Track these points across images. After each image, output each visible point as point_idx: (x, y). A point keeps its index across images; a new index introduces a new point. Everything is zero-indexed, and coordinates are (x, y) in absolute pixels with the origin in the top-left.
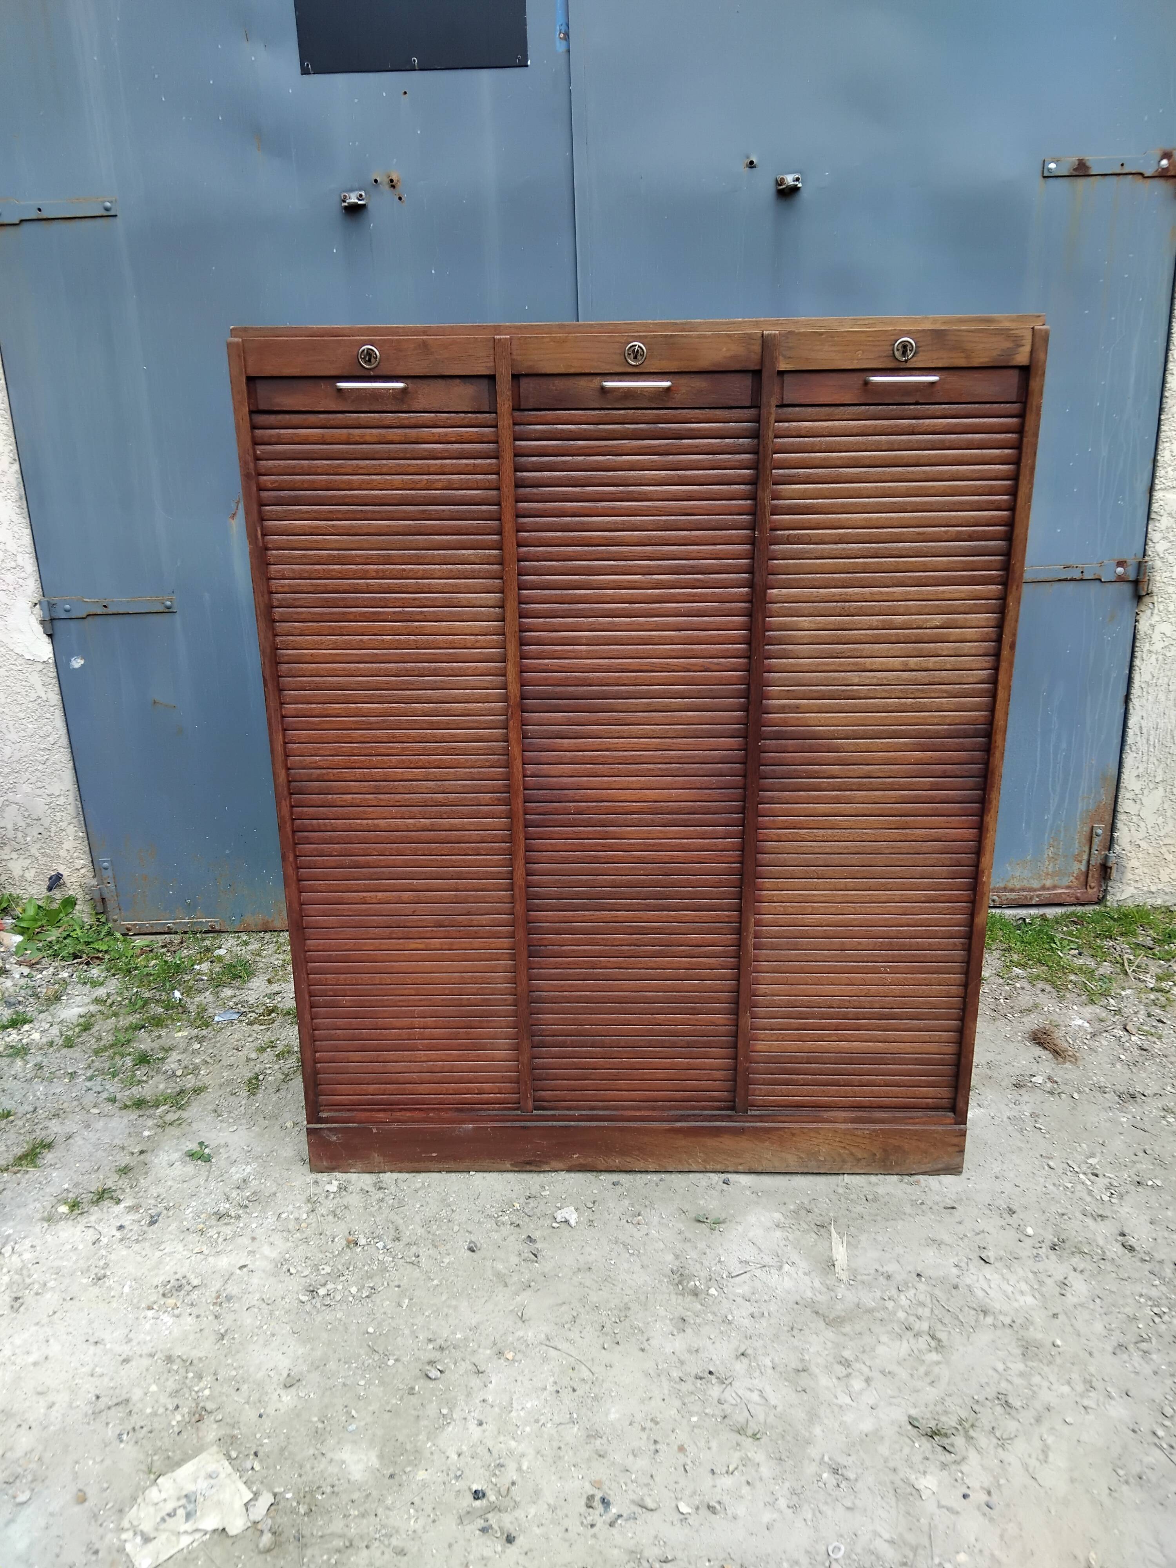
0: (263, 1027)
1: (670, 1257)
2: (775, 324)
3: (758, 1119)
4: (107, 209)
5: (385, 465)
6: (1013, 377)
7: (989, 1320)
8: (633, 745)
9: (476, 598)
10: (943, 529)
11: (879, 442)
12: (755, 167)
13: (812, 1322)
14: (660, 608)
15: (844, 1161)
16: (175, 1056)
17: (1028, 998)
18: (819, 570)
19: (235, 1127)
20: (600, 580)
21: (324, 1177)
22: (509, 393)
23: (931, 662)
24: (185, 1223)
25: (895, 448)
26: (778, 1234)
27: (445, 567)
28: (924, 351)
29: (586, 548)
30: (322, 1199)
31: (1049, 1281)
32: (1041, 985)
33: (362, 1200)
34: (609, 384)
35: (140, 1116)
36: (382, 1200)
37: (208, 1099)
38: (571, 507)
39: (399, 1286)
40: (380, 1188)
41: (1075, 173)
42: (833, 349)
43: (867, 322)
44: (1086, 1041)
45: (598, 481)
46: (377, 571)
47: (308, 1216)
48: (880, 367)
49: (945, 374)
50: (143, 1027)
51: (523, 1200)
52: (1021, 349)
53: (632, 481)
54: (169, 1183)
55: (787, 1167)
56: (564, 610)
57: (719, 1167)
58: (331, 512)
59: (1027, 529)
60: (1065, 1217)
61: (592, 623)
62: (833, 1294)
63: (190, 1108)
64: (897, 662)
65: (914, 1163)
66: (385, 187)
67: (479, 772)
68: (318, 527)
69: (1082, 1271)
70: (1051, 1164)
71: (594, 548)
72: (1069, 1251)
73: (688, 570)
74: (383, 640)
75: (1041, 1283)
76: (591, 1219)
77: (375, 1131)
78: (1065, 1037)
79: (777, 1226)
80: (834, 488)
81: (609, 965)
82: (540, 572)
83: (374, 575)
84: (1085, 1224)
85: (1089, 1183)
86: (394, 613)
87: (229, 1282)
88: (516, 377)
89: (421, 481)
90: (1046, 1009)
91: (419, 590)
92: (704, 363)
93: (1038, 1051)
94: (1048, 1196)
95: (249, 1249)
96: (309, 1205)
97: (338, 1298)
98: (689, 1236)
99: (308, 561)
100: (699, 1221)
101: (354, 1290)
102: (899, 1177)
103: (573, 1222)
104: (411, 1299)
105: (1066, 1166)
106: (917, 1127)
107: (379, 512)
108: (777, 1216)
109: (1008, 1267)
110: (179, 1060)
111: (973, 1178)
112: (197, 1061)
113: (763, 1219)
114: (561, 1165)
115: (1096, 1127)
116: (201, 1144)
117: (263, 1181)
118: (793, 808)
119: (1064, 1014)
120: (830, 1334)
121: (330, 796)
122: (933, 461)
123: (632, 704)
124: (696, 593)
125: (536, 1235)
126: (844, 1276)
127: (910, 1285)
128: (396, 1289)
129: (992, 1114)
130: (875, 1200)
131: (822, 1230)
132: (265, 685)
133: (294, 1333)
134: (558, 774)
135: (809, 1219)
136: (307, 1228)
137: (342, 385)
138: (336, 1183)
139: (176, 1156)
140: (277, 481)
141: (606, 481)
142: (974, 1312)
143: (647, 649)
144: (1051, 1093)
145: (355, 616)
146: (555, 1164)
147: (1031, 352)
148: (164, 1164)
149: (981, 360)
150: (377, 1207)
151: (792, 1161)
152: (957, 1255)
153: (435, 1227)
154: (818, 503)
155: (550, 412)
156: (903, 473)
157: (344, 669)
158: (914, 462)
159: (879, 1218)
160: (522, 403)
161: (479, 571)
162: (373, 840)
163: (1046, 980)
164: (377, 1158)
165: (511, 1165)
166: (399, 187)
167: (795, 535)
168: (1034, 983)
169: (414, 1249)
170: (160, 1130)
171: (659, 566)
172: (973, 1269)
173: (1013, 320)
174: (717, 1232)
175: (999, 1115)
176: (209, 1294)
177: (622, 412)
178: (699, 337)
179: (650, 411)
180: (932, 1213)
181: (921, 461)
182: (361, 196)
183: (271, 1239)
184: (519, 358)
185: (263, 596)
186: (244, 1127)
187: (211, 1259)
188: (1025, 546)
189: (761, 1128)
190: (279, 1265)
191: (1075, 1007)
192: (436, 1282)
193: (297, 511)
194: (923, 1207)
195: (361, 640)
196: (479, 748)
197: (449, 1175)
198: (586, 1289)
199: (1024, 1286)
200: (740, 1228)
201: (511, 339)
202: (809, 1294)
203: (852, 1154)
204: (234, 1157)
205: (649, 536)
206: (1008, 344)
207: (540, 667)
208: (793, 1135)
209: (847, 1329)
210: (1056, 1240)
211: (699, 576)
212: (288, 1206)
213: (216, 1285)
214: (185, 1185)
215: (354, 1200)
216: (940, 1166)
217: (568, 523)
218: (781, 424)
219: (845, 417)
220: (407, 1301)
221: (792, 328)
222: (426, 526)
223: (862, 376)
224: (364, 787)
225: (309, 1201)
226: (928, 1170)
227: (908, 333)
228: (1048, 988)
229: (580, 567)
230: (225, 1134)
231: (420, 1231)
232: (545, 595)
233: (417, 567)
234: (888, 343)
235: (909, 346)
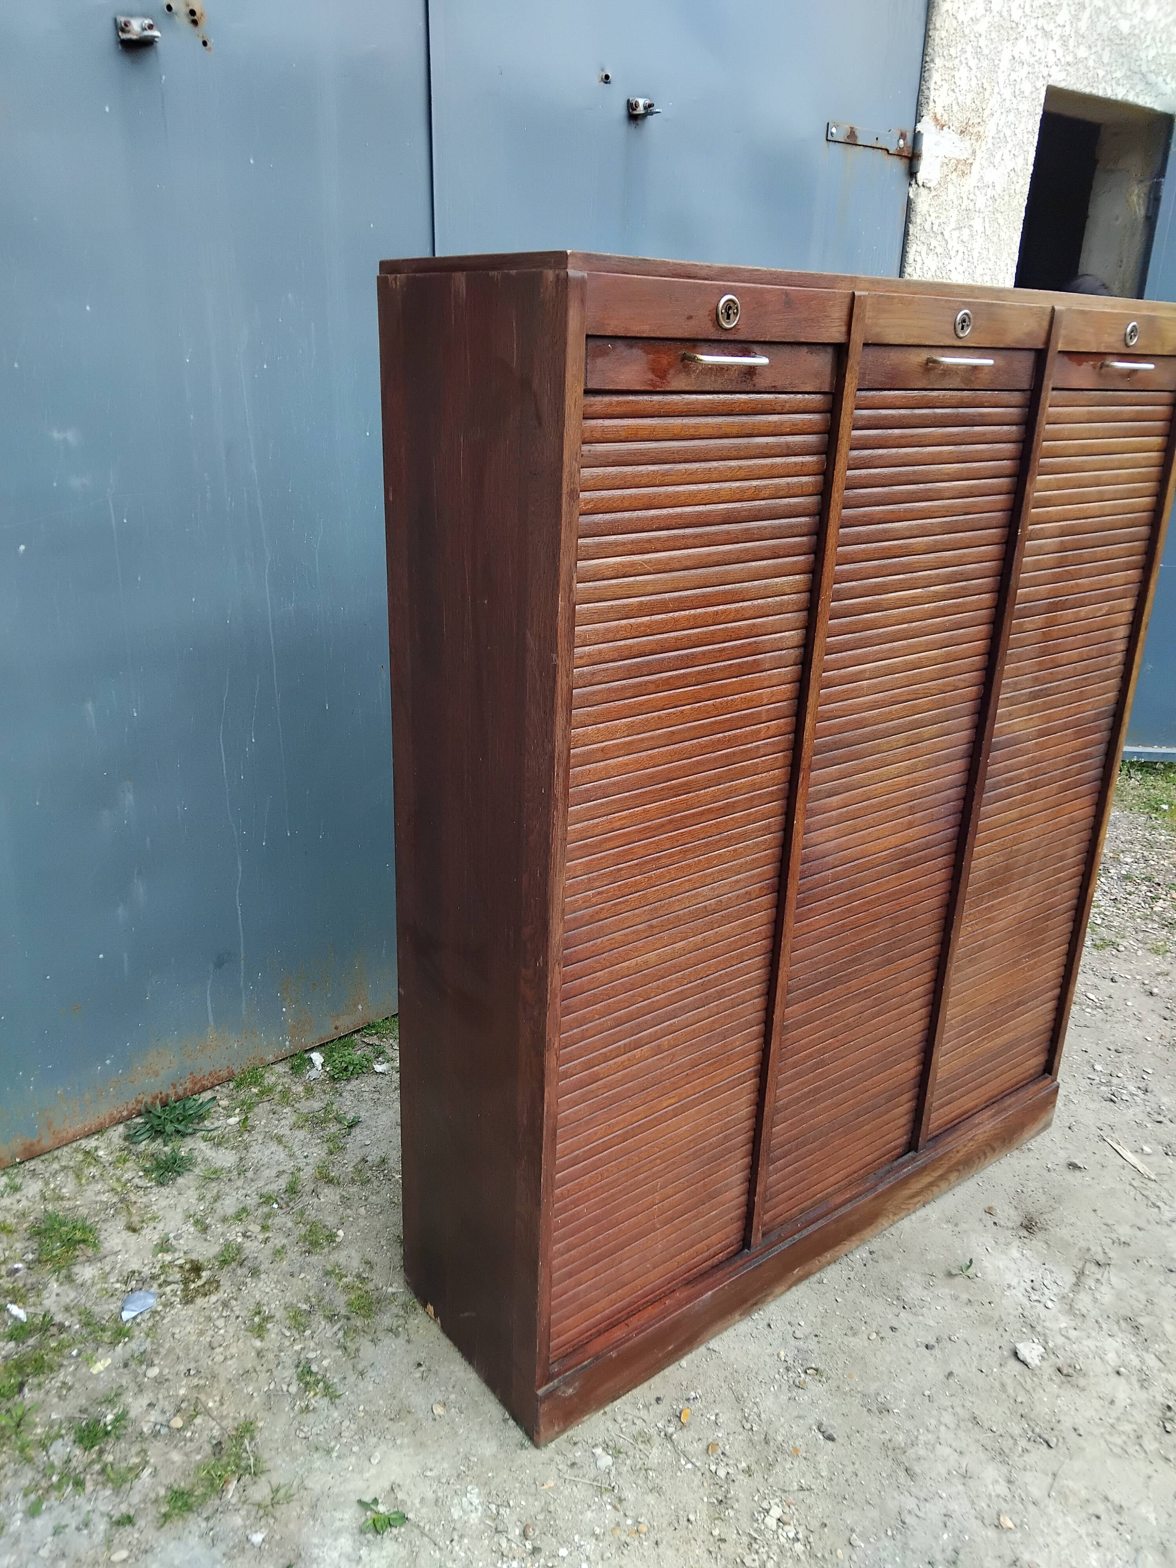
0: (213, 1299)
3: (933, 1150)
5: (715, 468)
9: (782, 638)
12: (609, 83)
14: (932, 625)
16: (135, 1402)
19: (374, 1454)
22: (858, 368)
34: (949, 360)
35: (209, 1519)
37: (278, 1436)
38: (878, 512)
45: (904, 478)
46: (690, 619)
53: (930, 477)
56: (856, 642)
58: (649, 541)
61: (877, 652)
63: (269, 1465)
65: (1027, 1133)
66: (183, 20)
67: (754, 859)
68: (632, 564)
71: (890, 561)
74: (683, 711)
77: (614, 1356)
81: (837, 1045)
83: (685, 624)
86: (699, 673)
89: (750, 488)
92: (1008, 339)
99: (615, 615)
100: (952, 1276)
102: (1017, 1151)
106: (1033, 1099)
110: (152, 1405)
112: (181, 1392)
114: (783, 1288)
116: (362, 1505)
117: (511, 1502)
124: (960, 603)
134: (824, 840)
140: (592, 499)
141: (911, 478)
143: (915, 675)
145: (658, 685)
146: (777, 1290)
155: (878, 393)
156: (1107, 462)
162: (640, 983)
165: (741, 1314)
166: (204, 25)
167: (1036, 530)
170: (269, 1522)
174: (976, 1278)
178: (1010, 308)
179: (957, 393)
182: (149, 26)
184: (872, 322)
186: (386, 1448)
193: (610, 544)
196: (758, 830)
200: (987, 1264)
201: (867, 296)
203: (991, 1147)
204: (432, 1495)
207: (827, 714)
208: (958, 1152)
211: (964, 583)
212: (584, 1515)
215: (642, 1457)
217: (873, 532)
218: (1052, 409)
221: (1069, 304)
222: (747, 550)
226: (1033, 1134)
229: (877, 585)
230: (374, 1471)
232: (841, 624)
233: (728, 606)
234: (1123, 327)
235: (1135, 331)
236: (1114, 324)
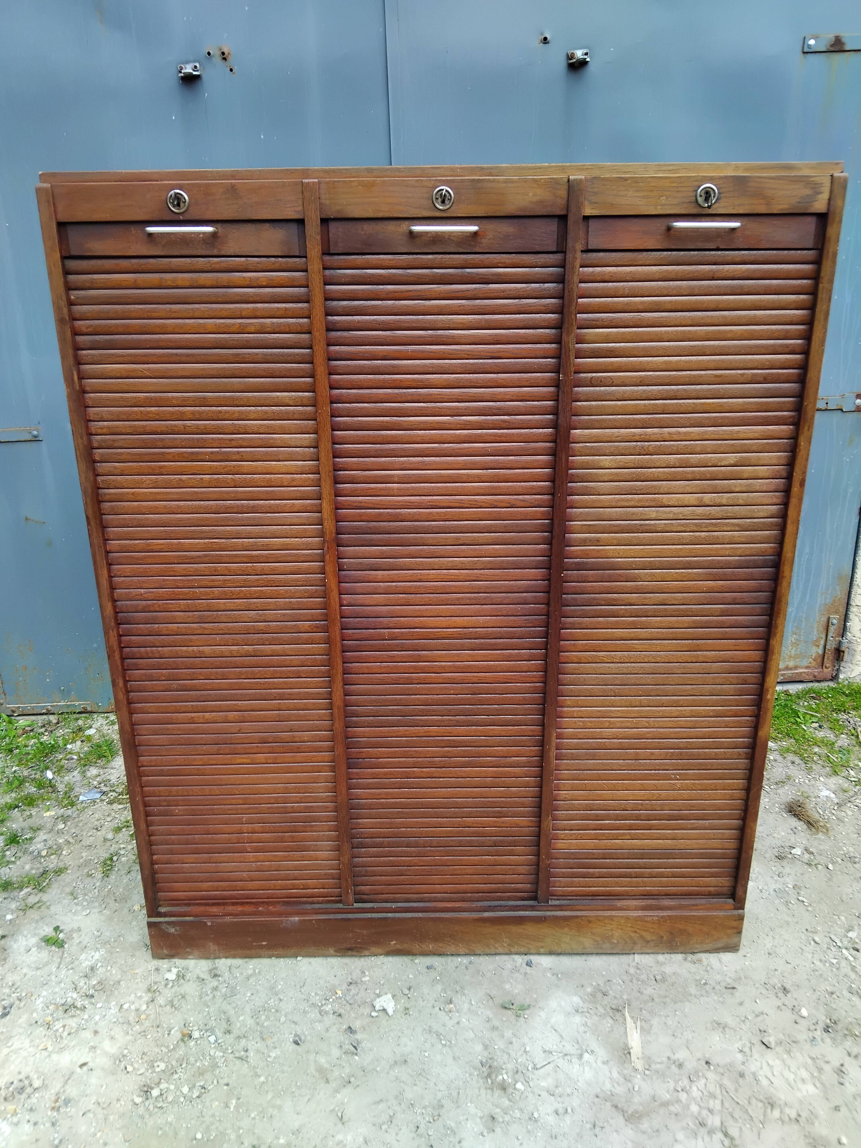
0: (121, 806)
1: (479, 1048)
2: (581, 169)
3: (558, 908)
5: (197, 309)
6: (811, 224)
7: (776, 1113)
8: (443, 577)
9: (291, 438)
10: (739, 372)
11: (680, 287)
12: (548, 43)
13: (612, 1118)
14: (468, 448)
15: (635, 943)
16: (42, 836)
17: (781, 770)
18: (621, 411)
19: (88, 911)
20: (410, 421)
21: (164, 964)
22: (319, 237)
23: (725, 498)
24: (35, 1015)
25: (696, 293)
26: (578, 1019)
27: (260, 408)
28: (726, 197)
29: (396, 391)
30: (161, 988)
31: (827, 1068)
32: (790, 757)
33: (198, 989)
34: (417, 228)
35: (5, 899)
36: (215, 989)
37: (68, 880)
38: (381, 351)
39: (227, 1085)
40: (216, 976)
41: (832, 49)
42: (637, 194)
43: (671, 168)
44: (833, 811)
45: (407, 325)
46: (193, 413)
47: (148, 1007)
48: (684, 212)
49: (746, 220)
50: (17, 806)
51: (345, 986)
52: (820, 196)
53: (440, 325)
54: (25, 970)
55: (584, 948)
56: (377, 450)
57: (522, 950)
58: (145, 355)
59: (820, 371)
60: (834, 996)
61: (403, 463)
62: (630, 1085)
63: (50, 890)
64: (691, 498)
65: (697, 943)
66: (217, 59)
67: (297, 602)
69: (856, 1057)
70: (817, 939)
71: (404, 391)
72: (842, 1034)
73: (495, 411)
74: (202, 479)
75: (820, 1070)
76: (407, 1006)
77: (209, 924)
78: (816, 808)
79: (577, 1011)
80: (635, 332)
81: (422, 775)
82: (353, 414)
83: (191, 416)
84: (853, 1003)
85: (851, 959)
86: (212, 453)
87: (70, 1081)
88: (325, 221)
89: (234, 325)
90: (797, 781)
91: (235, 431)
92: (510, 209)
93: (794, 822)
94: (816, 973)
95: (91, 1044)
96: (150, 995)
97: (170, 1099)
98: (496, 1023)
99: (125, 404)
100: (506, 1008)
101: (185, 1090)
102: (684, 955)
103: (390, 1012)
104: (239, 1099)
105: (828, 940)
106: (701, 913)
107: (193, 355)
108: (576, 999)
109: (789, 1052)
110: (45, 840)
111: (749, 955)
112: (61, 841)
113: (563, 1004)
114: (380, 951)
115: (851, 899)
116: (57, 929)
117: (109, 968)
118: (592, 632)
119: (813, 786)
120: (629, 1132)
121: (157, 626)
122: (732, 306)
123: (442, 538)
124: (502, 433)
125: (357, 1025)
126: (639, 1065)
127: (700, 1074)
128: (225, 1087)
129: (760, 887)
130: (664, 980)
131: (618, 1015)
132: (89, 524)
133: (126, 1141)
134: (373, 604)
135: (605, 1002)
136: (146, 1019)
137: (151, 229)
138: (175, 971)
139: (34, 940)
140: (92, 326)
141: (415, 325)
142: (760, 1105)
143: (456, 487)
144: (809, 865)
145: (174, 457)
146: (374, 950)
147: (830, 200)
148: (22, 950)
149: (781, 207)
150: (211, 996)
151: (587, 942)
152: (741, 1039)
153: (263, 1017)
154: (620, 347)
155: (360, 257)
156: (703, 318)
157: (165, 507)
158: (713, 306)
159: (668, 1000)
160: (331, 248)
161: (294, 413)
162: (199, 666)
163: (795, 753)
164: (212, 947)
165: (336, 951)
166: (230, 59)
167: (598, 377)
168: (785, 755)
169: (243, 1042)
170: (21, 913)
171: (467, 408)
172: (756, 1055)
173: (812, 168)
174: (522, 1019)
175: (766, 888)
176: (49, 1095)
177: (430, 256)
178: (506, 182)
179: (458, 256)
180: (716, 993)
181: (720, 306)
182: (196, 67)
183: (112, 1033)
184: (327, 202)
185: (82, 438)
186: (96, 910)
187: (55, 1057)
188: (818, 389)
189: (561, 917)
190: (117, 1062)
191: (821, 778)
192: (262, 1079)
193: (113, 355)
194: (707, 987)
195: (181, 480)
196: (297, 580)
197: (278, 960)
198: (402, 1084)
199: (804, 1074)
200: (543, 1014)
201: (319, 183)
202: (608, 1086)
203: (642, 937)
204: (85, 943)
205: (458, 379)
206: (808, 192)
207: (355, 504)
208: (590, 922)
209: (645, 1125)
210: (828, 1021)
211: (506, 417)
212: (130, 996)
213: (56, 1086)
214: (39, 973)
215: (190, 988)
216: (720, 945)
217: (378, 367)
218: (586, 269)
219: (648, 262)
220: (234, 1101)
221: (597, 173)
222: (241, 369)
223: (665, 222)
224: (189, 617)
225: (149, 990)
226: (709, 948)
227: (711, 179)
228: (797, 760)
229: (391, 409)
230: (79, 918)
231: (250, 1022)
232: (357, 436)
233: (233, 408)
234: (691, 189)
235: (712, 192)
236: (677, 187)
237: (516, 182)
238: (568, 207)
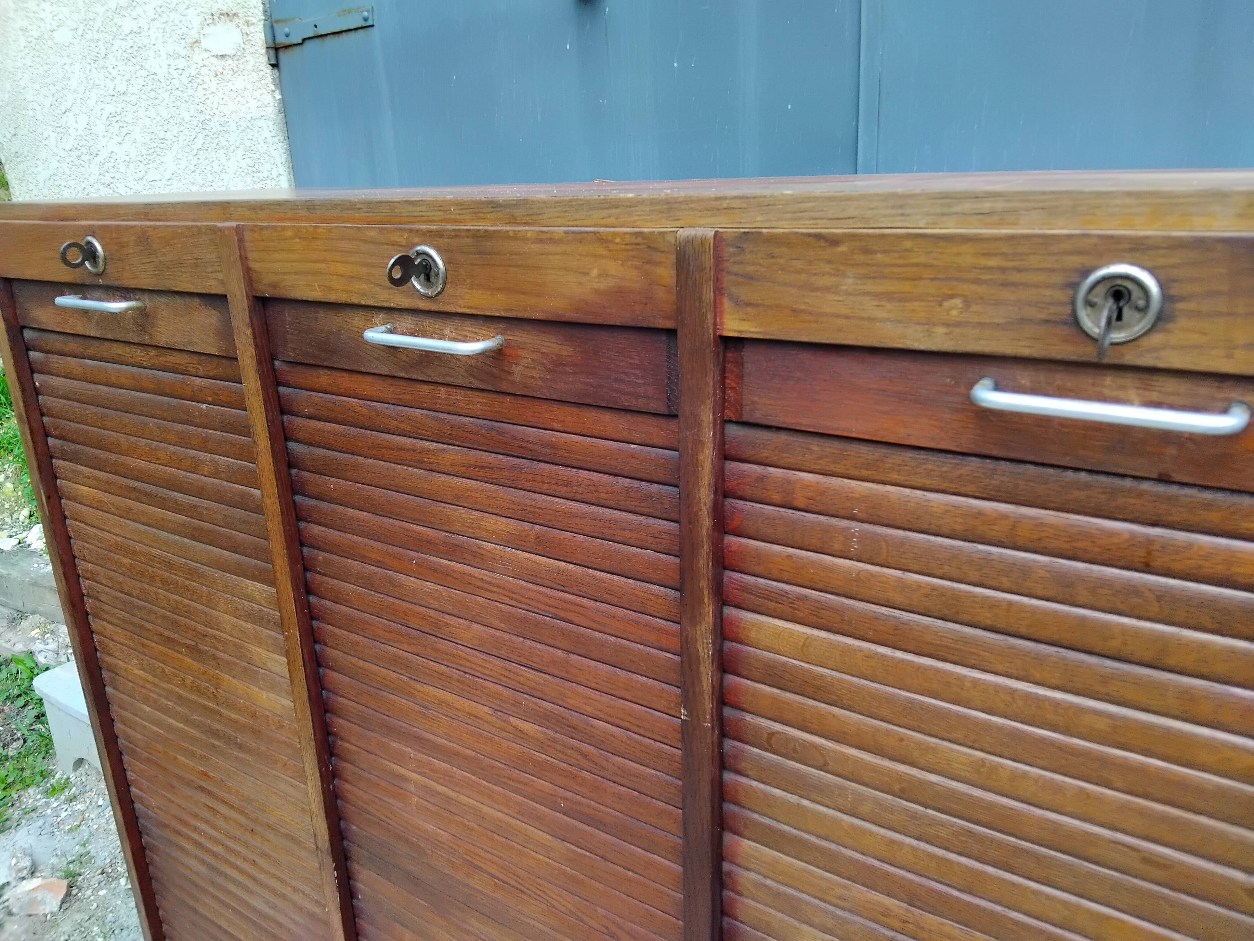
2: (711, 208)
4: (366, 20)
5: (146, 424)
22: (251, 331)
28: (1196, 314)
29: (400, 627)
38: (372, 548)
43: (986, 207)
46: (162, 580)
48: (1026, 352)
68: (100, 499)
86: (188, 646)
88: (260, 302)
89: (185, 457)
124: (584, 778)
137: (60, 300)
178: (542, 239)
184: (258, 267)
193: (79, 472)
195: (164, 671)
201: (239, 231)
207: (359, 801)
217: (371, 575)
219: (916, 480)
221: (755, 220)
222: (201, 529)
234: (1057, 279)
235: (1136, 293)
236: (1003, 270)
237: (559, 241)
238: (679, 312)
